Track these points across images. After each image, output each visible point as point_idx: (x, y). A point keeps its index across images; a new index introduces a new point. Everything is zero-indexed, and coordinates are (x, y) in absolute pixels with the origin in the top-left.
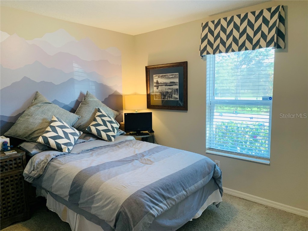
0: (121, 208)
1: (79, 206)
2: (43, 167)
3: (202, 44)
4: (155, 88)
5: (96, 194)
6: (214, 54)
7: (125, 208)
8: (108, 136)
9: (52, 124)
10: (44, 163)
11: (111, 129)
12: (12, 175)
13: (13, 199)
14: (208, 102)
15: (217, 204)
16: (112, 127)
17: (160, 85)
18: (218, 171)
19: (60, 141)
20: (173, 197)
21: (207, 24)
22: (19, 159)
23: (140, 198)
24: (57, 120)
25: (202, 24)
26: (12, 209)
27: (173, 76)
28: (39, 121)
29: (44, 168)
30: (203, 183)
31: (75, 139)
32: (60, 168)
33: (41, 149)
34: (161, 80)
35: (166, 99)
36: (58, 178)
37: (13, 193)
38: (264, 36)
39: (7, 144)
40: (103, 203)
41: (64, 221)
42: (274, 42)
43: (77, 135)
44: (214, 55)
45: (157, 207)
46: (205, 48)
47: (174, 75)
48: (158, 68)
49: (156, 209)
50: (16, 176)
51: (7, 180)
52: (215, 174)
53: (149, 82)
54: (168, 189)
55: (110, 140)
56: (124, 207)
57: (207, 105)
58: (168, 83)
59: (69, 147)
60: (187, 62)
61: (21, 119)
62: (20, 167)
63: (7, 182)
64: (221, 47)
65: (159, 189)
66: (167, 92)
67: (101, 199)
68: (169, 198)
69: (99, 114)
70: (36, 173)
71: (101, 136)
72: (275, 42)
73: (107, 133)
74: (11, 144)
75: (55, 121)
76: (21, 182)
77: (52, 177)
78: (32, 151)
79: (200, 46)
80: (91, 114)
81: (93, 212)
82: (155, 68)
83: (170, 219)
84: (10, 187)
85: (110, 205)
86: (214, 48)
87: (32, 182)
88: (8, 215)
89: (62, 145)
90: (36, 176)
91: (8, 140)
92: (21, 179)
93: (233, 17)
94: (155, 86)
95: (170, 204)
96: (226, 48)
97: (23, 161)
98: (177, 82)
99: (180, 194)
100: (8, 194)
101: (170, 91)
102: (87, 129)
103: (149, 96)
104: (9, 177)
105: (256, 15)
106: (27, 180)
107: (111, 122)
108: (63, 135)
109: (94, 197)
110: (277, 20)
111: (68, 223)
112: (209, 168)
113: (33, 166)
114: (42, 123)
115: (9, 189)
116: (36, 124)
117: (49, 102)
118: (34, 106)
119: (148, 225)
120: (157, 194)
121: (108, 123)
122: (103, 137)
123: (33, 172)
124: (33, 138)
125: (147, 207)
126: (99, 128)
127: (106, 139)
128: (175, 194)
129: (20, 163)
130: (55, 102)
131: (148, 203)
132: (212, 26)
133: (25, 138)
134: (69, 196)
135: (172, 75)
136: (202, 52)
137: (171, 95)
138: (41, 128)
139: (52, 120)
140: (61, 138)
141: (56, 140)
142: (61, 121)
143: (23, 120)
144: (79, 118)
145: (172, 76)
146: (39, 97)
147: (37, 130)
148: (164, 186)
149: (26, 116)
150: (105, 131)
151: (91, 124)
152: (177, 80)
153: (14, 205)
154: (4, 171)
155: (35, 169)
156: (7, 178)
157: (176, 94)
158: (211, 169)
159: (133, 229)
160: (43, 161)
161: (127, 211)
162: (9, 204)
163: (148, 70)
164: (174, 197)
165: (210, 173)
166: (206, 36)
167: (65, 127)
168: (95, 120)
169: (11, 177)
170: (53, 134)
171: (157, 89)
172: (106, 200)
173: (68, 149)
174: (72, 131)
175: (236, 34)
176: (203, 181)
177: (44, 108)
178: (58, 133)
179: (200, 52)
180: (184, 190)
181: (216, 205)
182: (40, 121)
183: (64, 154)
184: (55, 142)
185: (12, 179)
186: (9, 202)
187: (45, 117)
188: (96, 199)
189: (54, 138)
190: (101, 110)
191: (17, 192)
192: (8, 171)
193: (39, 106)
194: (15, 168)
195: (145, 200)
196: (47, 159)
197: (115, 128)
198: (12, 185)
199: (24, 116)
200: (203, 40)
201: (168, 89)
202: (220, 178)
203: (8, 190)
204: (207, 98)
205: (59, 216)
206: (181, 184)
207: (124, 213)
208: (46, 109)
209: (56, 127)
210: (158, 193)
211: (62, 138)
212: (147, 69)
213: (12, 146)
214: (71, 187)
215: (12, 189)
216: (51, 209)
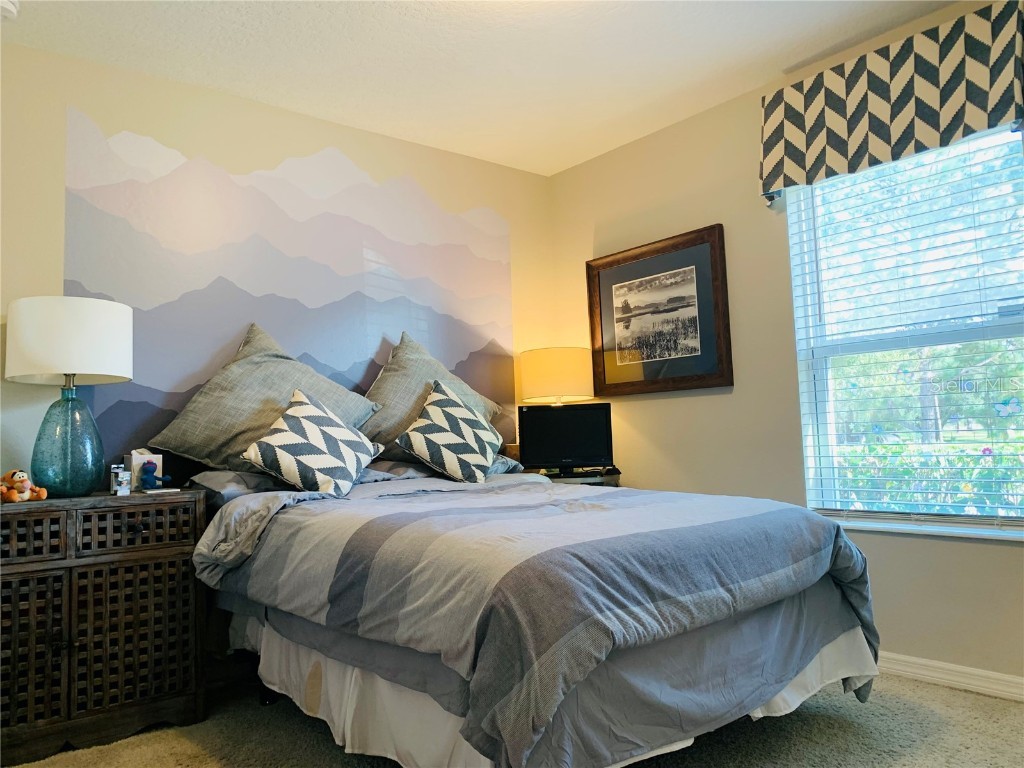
0: (494, 595)
1: (360, 631)
2: (254, 532)
3: (765, 156)
4: (619, 328)
5: (415, 570)
6: (809, 181)
7: (509, 594)
8: (464, 465)
9: (290, 412)
10: (257, 520)
11: (475, 446)
12: (160, 560)
13: (158, 642)
14: (801, 346)
15: (859, 685)
16: (478, 439)
17: (634, 313)
18: (851, 550)
19: (309, 460)
20: (681, 598)
21: (779, 97)
22: (186, 511)
23: (560, 571)
24: (307, 401)
25: (764, 99)
26: (150, 676)
27: (678, 279)
28: (253, 406)
29: (257, 535)
30: (794, 579)
31: (358, 461)
32: (307, 523)
33: (252, 485)
34: (636, 299)
35: (655, 357)
36: (298, 552)
37: (158, 621)
38: (976, 95)
39: (155, 470)
40: (437, 592)
41: (311, 714)
42: (1013, 107)
43: (367, 452)
44: (809, 187)
45: (619, 612)
46: (779, 167)
47: (679, 273)
48: (625, 260)
49: (617, 617)
50: (172, 564)
51: (144, 574)
52: (839, 561)
53: (598, 311)
54: (660, 568)
55: (470, 477)
56: (505, 590)
57: (801, 357)
58: (660, 304)
59: (339, 482)
60: (720, 227)
61: (200, 400)
62: (185, 536)
63: (144, 581)
64: (833, 158)
65: (628, 560)
66: (660, 334)
67: (430, 582)
68: (665, 597)
69: (436, 396)
70: (231, 547)
71: (442, 465)
72: (1017, 104)
73: (460, 456)
74: (164, 473)
75: (301, 403)
76: (186, 589)
77: (281, 555)
78: (224, 487)
79: (762, 164)
80: (414, 398)
81: (402, 634)
82: (618, 262)
83: (674, 687)
84: (151, 601)
85: (459, 595)
86: (808, 166)
87: (218, 587)
88: (138, 695)
89: (317, 473)
90: (230, 557)
91: (158, 459)
92: (185, 576)
93: (862, 60)
94: (619, 320)
95: (669, 618)
96: (850, 157)
97: (195, 517)
98: (692, 297)
99: (710, 594)
100: (144, 623)
101: (667, 328)
102: (397, 441)
103: (598, 356)
104: (151, 564)
105: (941, 38)
106: (204, 577)
107: (474, 424)
108: (322, 445)
109: (408, 582)
110: (1014, 36)
111: (325, 722)
112: (814, 534)
113: (223, 528)
114: (261, 411)
115: (147, 607)
116: (241, 415)
117: (285, 355)
118: (242, 361)
119: (590, 660)
120: (622, 573)
121: (464, 427)
122: (447, 466)
123: (223, 546)
124: (229, 455)
125: (586, 602)
126: (436, 437)
127: (459, 474)
128: (690, 592)
129: (186, 523)
130: (305, 358)
131: (588, 590)
132: (796, 100)
133: (209, 456)
134: (329, 606)
135: (675, 275)
136: (767, 184)
137: (675, 341)
138: (256, 424)
139: (293, 400)
140: (317, 451)
141: (298, 458)
142: (318, 406)
143: (206, 401)
144: (375, 409)
145: (673, 280)
146: (257, 338)
147: (243, 432)
148: (647, 554)
149: (215, 390)
150: (454, 448)
151: (411, 428)
152: (690, 290)
153: (158, 662)
154: (139, 542)
155: (229, 537)
156: (144, 568)
157: (691, 335)
158: (822, 538)
159: (536, 665)
160: (255, 513)
161: (514, 603)
162: (144, 658)
163: (595, 272)
164: (686, 599)
165: (819, 549)
166: (779, 132)
167: (331, 423)
168: (424, 414)
169: (158, 566)
170: (293, 438)
171: (627, 327)
172: (446, 582)
173: (337, 487)
174: (352, 437)
175: (879, 107)
176: (795, 572)
177: (272, 369)
178: (306, 437)
179: (761, 182)
180: (723, 585)
181: (857, 692)
182: (256, 406)
183: (323, 498)
184: (299, 462)
185: (159, 573)
186: (144, 651)
187: (273, 394)
188: (413, 585)
189: (292, 449)
190: (444, 387)
191: (172, 618)
192: (151, 544)
193: (257, 363)
194: (172, 537)
195: (577, 578)
196: (269, 508)
197: (487, 445)
198: (158, 593)
199: (210, 389)
200: (768, 147)
201: (663, 323)
202: (862, 580)
203: (144, 609)
204: (800, 334)
205: (298, 704)
206: (708, 564)
207: (503, 611)
208: (276, 372)
209: (303, 420)
210: (625, 569)
211: (319, 452)
212: (591, 270)
213: (168, 477)
214: (337, 571)
215: (158, 607)
216: (274, 684)
